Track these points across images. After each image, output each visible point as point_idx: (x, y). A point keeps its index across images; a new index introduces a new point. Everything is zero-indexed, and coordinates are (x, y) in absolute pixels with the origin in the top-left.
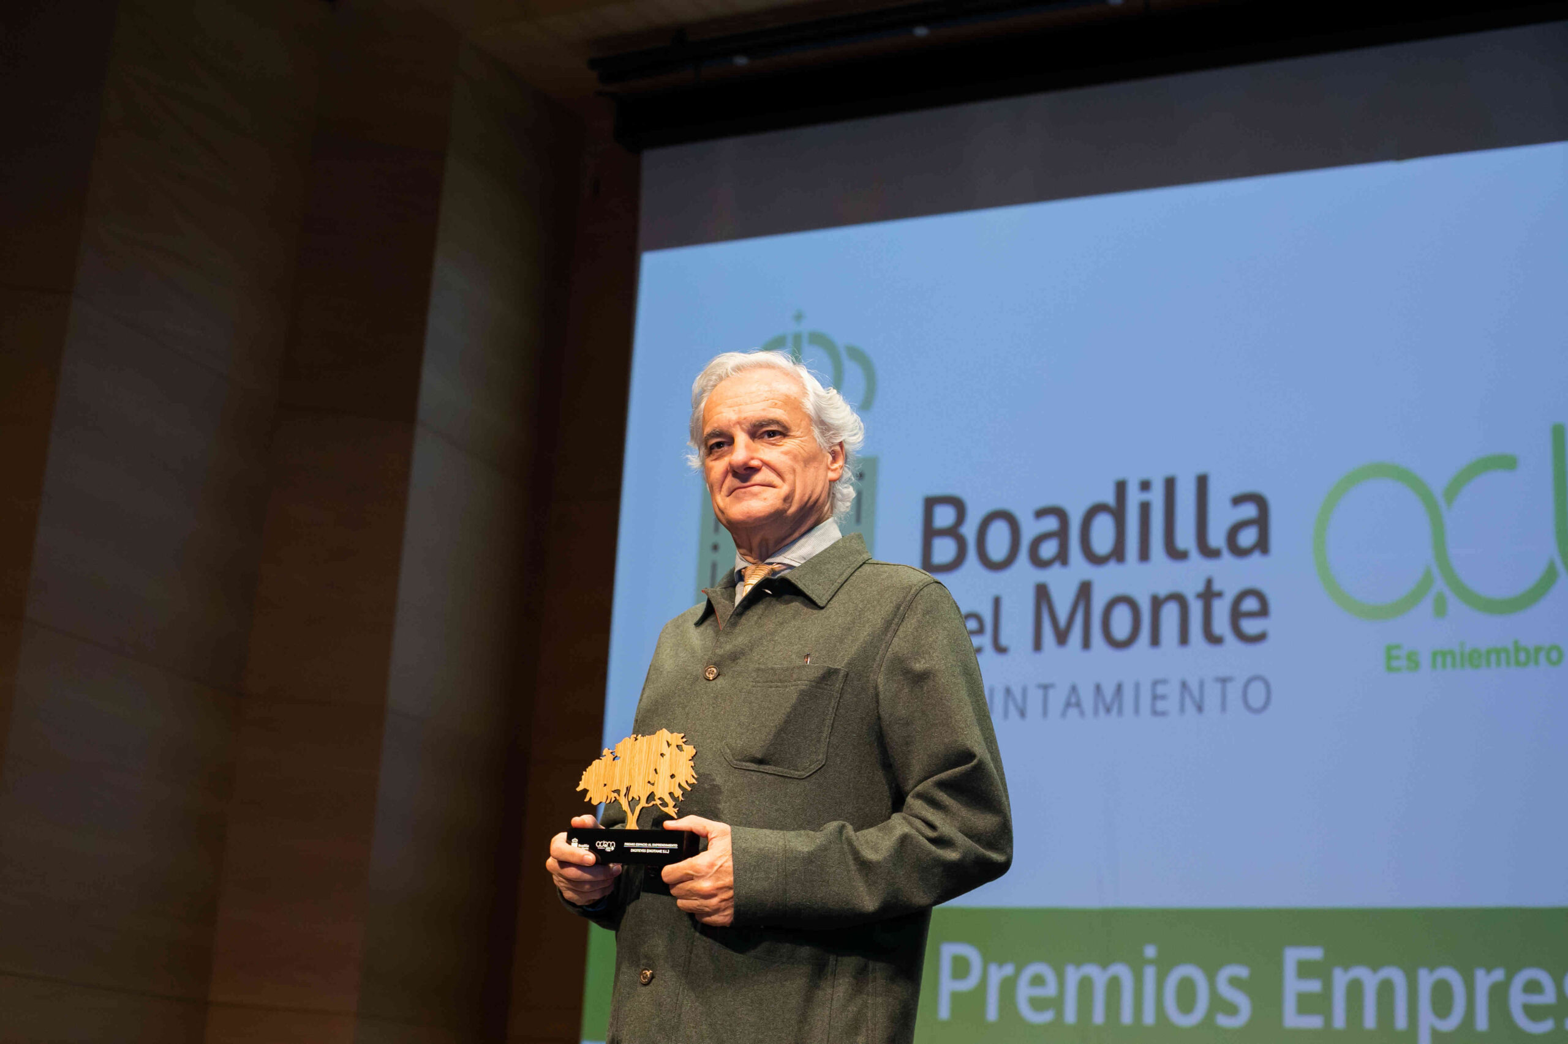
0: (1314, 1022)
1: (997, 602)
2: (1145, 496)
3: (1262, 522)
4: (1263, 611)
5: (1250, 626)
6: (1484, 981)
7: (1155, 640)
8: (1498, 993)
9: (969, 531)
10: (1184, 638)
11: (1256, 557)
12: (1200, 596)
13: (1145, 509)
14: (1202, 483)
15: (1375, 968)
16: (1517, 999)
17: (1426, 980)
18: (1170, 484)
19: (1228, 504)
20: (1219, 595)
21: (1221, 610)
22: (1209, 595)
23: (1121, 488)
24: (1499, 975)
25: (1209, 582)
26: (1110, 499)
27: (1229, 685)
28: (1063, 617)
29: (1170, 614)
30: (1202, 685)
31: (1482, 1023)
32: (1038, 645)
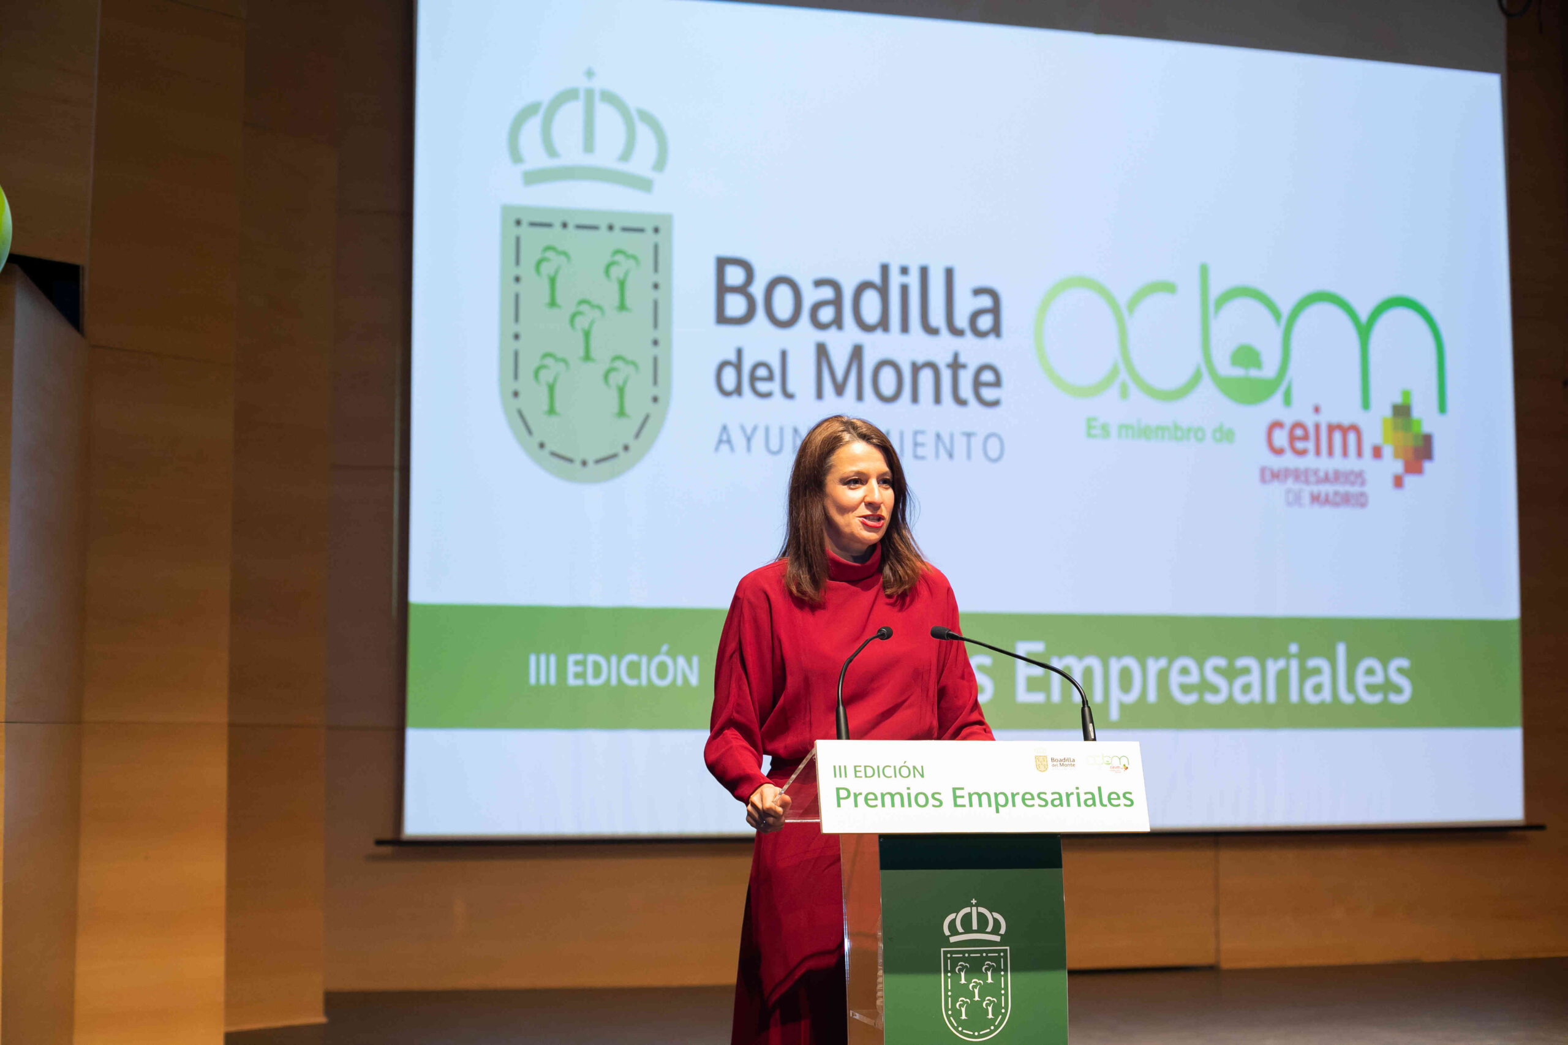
0: (1039, 698)
1: (784, 355)
2: (905, 280)
3: (995, 311)
4: (997, 383)
5: (988, 394)
6: (1154, 666)
7: (915, 399)
8: (1163, 676)
9: (758, 290)
10: (938, 399)
11: (991, 339)
12: (949, 366)
13: (905, 290)
14: (949, 273)
15: (1080, 657)
16: (1175, 679)
17: (1115, 666)
18: (924, 272)
19: (968, 294)
20: (964, 366)
21: (966, 378)
22: (956, 366)
23: (885, 269)
24: (1163, 663)
25: (956, 356)
26: (876, 278)
27: (973, 440)
28: (840, 374)
29: (926, 376)
30: (952, 436)
31: (1152, 696)
32: (820, 395)
